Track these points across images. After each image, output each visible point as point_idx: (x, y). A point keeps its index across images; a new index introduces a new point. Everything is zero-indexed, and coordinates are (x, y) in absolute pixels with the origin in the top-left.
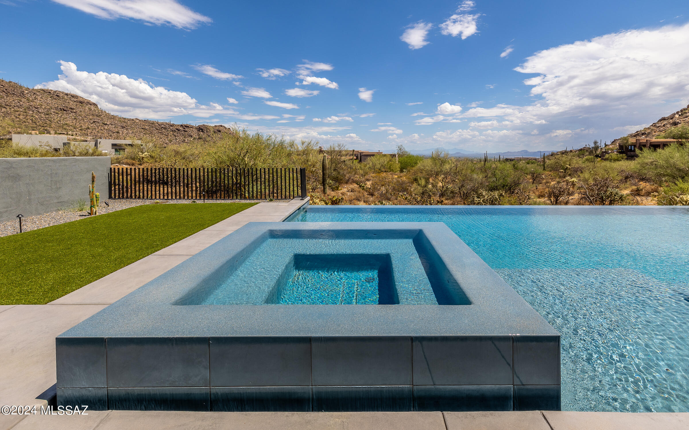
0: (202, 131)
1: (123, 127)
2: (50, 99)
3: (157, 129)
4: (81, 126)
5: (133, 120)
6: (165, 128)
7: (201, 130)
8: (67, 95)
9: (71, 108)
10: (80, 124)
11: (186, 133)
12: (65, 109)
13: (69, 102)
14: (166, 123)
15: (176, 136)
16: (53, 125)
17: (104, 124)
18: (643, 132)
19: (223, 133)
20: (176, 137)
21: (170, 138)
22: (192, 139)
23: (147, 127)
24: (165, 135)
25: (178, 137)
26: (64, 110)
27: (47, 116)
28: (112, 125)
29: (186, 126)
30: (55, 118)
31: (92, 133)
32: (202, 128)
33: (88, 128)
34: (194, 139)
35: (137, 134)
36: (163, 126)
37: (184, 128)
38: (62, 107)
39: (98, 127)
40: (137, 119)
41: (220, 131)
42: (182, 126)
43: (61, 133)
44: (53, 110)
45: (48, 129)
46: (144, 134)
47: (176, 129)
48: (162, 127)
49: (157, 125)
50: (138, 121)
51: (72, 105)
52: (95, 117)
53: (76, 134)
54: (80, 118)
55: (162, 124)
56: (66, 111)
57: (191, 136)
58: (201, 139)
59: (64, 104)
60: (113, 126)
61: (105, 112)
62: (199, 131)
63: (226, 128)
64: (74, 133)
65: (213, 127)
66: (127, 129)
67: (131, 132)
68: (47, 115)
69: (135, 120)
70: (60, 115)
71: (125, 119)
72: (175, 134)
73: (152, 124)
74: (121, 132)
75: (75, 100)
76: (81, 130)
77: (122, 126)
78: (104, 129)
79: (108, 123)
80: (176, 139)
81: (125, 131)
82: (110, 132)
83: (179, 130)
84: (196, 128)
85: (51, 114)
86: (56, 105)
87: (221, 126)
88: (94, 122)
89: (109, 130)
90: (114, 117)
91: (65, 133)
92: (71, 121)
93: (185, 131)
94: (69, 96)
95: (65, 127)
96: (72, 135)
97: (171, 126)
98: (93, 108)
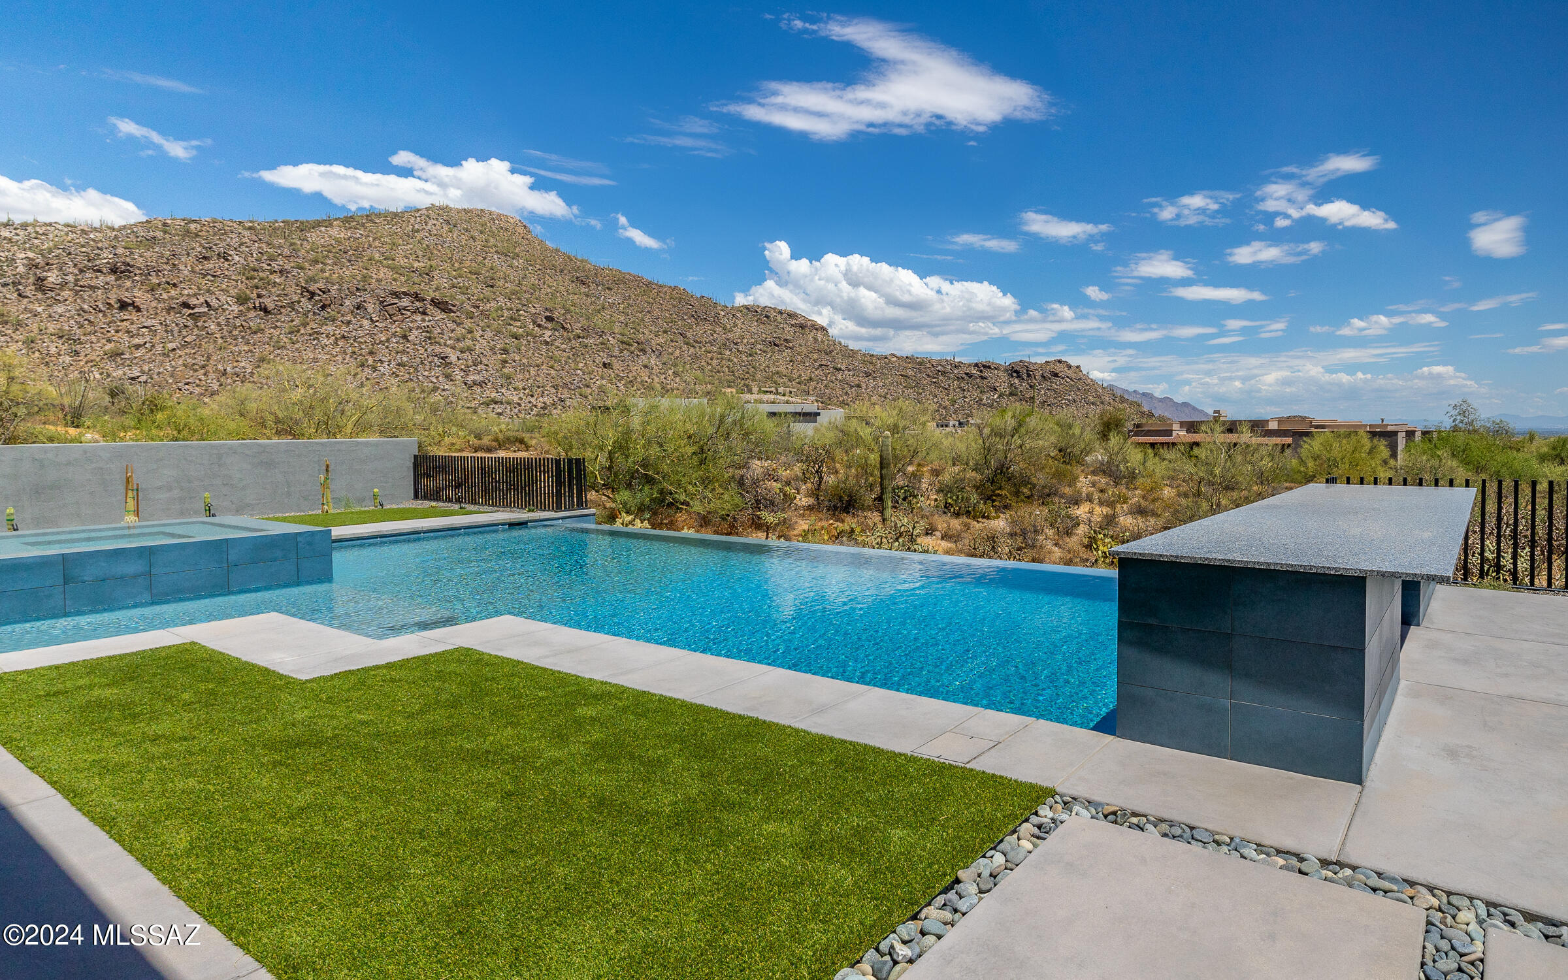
0: (1018, 377)
1: (868, 375)
2: (756, 324)
3: (929, 376)
4: (800, 375)
5: (886, 358)
6: (944, 373)
7: (1015, 375)
8: (781, 313)
9: (786, 340)
10: (798, 370)
11: (985, 382)
12: (777, 342)
13: (783, 328)
14: (947, 360)
15: (964, 390)
16: (758, 377)
17: (836, 369)
19: (1063, 378)
20: (965, 393)
21: (952, 393)
22: (995, 397)
23: (910, 373)
24: (943, 388)
25: (969, 391)
26: (775, 345)
27: (750, 358)
28: (849, 370)
29: (984, 366)
30: (761, 360)
31: (816, 388)
32: (1018, 368)
33: (811, 379)
34: (1001, 396)
35: (892, 388)
36: (939, 368)
37: (981, 371)
38: (771, 340)
39: (826, 377)
40: (893, 355)
41: (1056, 375)
42: (976, 365)
43: (767, 392)
44: (759, 346)
45: (751, 383)
46: (905, 387)
47: (966, 373)
48: (939, 371)
49: (929, 366)
50: (895, 359)
51: (788, 332)
52: (823, 356)
53: (791, 392)
54: (799, 359)
55: (939, 363)
56: (778, 346)
57: (996, 390)
58: (1014, 395)
59: (775, 332)
60: (851, 373)
61: (840, 343)
62: (1012, 377)
63: (1070, 367)
64: (788, 390)
65: (1041, 365)
66: (874, 379)
67: (881, 384)
68: (751, 355)
69: (889, 357)
70: (768, 356)
71: (872, 356)
72: (962, 385)
73: (917, 363)
74: (863, 385)
75: (794, 322)
76: (799, 383)
77: (866, 373)
78: (836, 379)
79: (843, 368)
80: (965, 397)
81: (872, 383)
82: (846, 386)
83: (971, 377)
84: (1006, 370)
85: (756, 354)
86: (764, 336)
87: (1060, 361)
88: (821, 365)
89: (843, 382)
90: (853, 354)
91: (773, 389)
92: (785, 366)
93: (983, 378)
94: (785, 316)
95: (775, 378)
96: (784, 395)
97: (956, 366)
98: (820, 336)
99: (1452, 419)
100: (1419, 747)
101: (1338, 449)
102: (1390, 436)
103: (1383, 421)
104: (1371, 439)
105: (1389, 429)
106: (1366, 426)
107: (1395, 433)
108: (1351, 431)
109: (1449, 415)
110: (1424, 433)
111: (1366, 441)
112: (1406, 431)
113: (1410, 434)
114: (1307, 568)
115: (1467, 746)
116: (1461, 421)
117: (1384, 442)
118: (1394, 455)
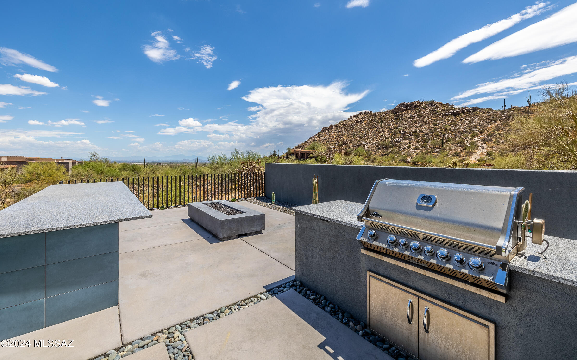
18: (301, 145)
99: (90, 158)
100: (132, 278)
101: (41, 169)
102: (66, 164)
103: (62, 158)
104: (57, 165)
105: (65, 161)
106: (54, 160)
107: (68, 163)
108: (47, 162)
109: (89, 156)
110: (80, 162)
111: (55, 165)
112: (72, 162)
113: (74, 163)
114: (91, 224)
115: (147, 271)
116: (94, 159)
117: (63, 166)
118: (68, 170)
